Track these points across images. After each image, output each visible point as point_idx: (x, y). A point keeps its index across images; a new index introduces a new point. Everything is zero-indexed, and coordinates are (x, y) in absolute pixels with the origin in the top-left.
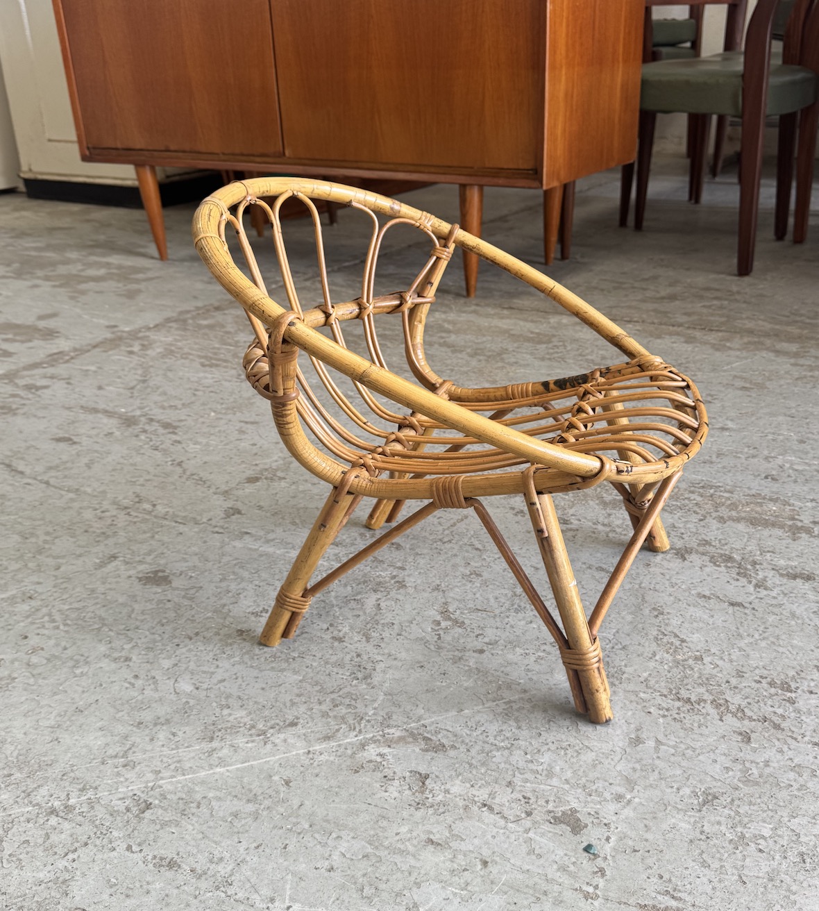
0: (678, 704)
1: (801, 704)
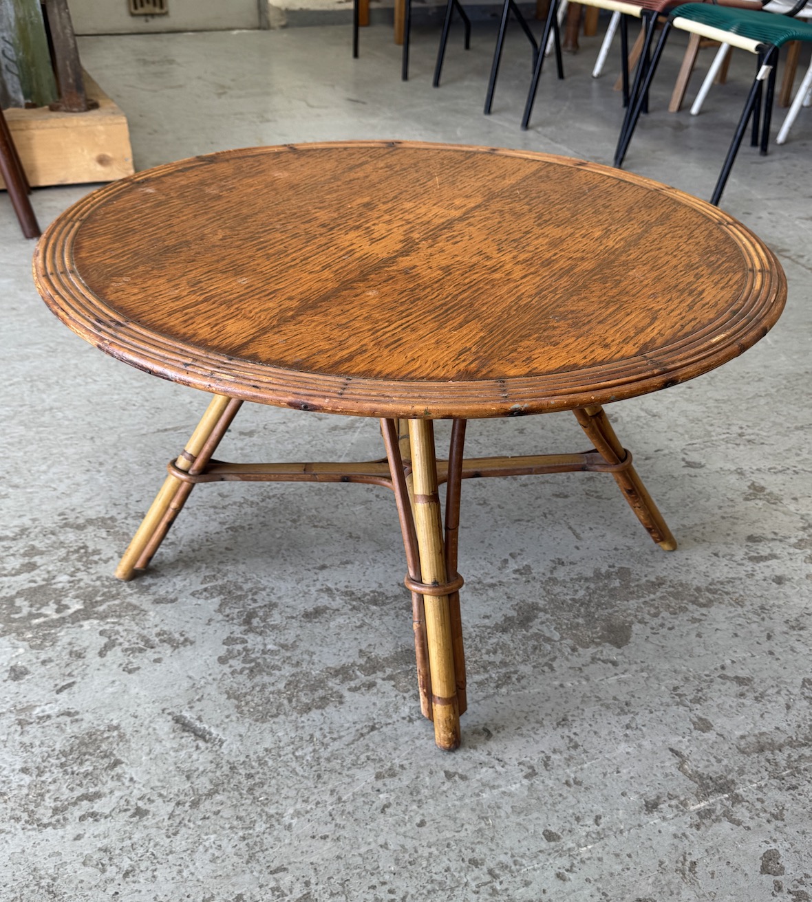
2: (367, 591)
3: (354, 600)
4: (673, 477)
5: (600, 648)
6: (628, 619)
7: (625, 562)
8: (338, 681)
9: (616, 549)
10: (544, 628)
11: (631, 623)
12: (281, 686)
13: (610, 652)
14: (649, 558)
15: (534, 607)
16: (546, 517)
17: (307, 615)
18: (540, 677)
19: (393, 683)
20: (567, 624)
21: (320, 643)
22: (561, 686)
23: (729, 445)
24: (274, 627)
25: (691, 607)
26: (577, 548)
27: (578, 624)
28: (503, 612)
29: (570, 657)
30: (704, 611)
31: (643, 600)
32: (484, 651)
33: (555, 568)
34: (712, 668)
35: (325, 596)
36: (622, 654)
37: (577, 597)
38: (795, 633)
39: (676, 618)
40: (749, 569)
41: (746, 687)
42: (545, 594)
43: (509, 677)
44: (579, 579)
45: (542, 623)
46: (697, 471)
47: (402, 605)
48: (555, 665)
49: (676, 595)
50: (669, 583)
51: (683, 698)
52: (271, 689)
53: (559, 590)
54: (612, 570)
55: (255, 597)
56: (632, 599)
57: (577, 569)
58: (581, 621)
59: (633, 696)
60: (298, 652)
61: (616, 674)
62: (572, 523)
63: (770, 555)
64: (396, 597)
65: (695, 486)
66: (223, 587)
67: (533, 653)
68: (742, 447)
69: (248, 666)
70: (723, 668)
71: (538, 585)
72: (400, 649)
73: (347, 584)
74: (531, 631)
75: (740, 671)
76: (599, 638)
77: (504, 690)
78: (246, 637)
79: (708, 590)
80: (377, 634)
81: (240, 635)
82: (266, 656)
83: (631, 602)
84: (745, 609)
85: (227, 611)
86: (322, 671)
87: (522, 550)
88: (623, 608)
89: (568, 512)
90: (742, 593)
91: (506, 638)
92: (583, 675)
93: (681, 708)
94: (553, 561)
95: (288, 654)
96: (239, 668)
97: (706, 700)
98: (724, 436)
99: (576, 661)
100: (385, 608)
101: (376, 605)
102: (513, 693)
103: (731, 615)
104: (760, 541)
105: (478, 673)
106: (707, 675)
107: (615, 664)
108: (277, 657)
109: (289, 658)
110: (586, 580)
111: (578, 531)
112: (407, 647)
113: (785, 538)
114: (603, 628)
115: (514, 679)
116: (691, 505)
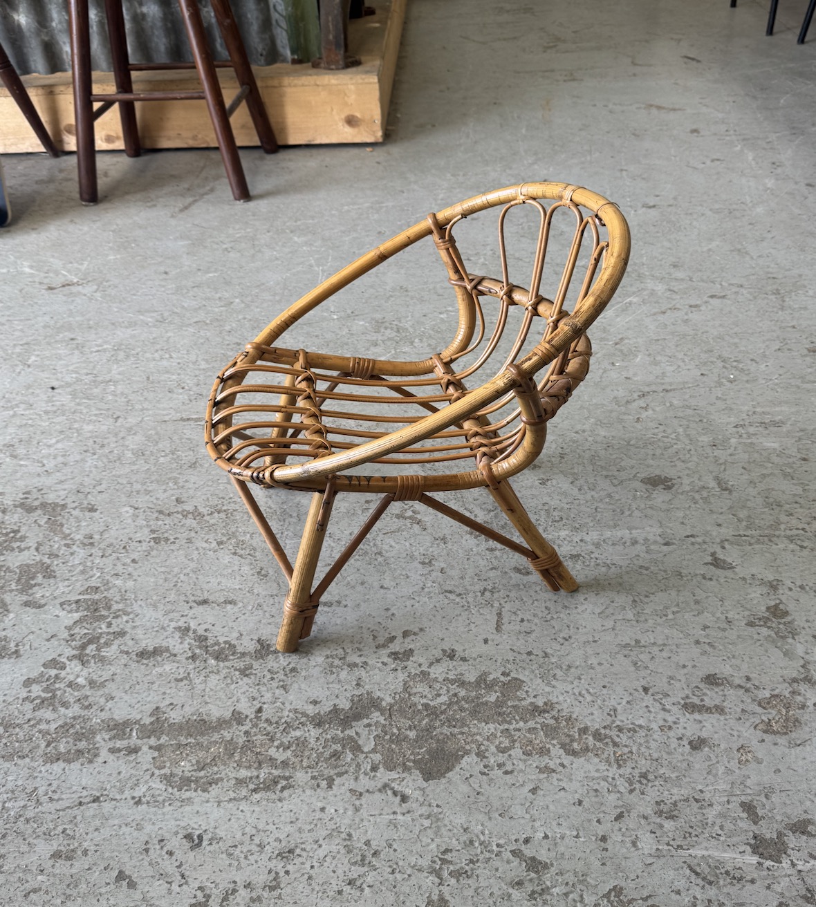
0: (225, 508)
1: (146, 531)
2: (221, 640)
3: (200, 647)
4: (680, 574)
5: (405, 775)
6: (468, 747)
7: (527, 673)
8: (107, 737)
9: (529, 653)
10: (364, 732)
11: (467, 753)
12: (53, 726)
13: (412, 783)
14: (559, 673)
15: (375, 704)
16: (483, 594)
17: (143, 654)
18: (308, 792)
19: (156, 754)
20: (393, 734)
21: (127, 688)
22: (323, 809)
23: (792, 546)
24: (102, 660)
25: (557, 751)
26: (486, 641)
27: (407, 737)
28: (337, 702)
29: (362, 777)
30: (567, 760)
31: (506, 726)
32: (276, 744)
33: (438, 661)
34: (514, 838)
35: (177, 635)
36: (423, 790)
37: (432, 704)
38: (658, 820)
39: (525, 761)
40: (670, 719)
41: (533, 875)
42: (400, 689)
43: (276, 783)
44: (452, 682)
45: (369, 725)
46: (719, 572)
47: (241, 665)
48: (338, 781)
49: (550, 731)
50: (554, 713)
51: (445, 867)
52: (43, 726)
53: (421, 690)
54: (502, 678)
55: (114, 621)
56: (494, 723)
57: (463, 667)
58: (412, 734)
59: (390, 846)
60: (101, 692)
61: (394, 813)
62: (507, 607)
63: (716, 706)
64: (243, 654)
65: (698, 591)
66: (96, 602)
67: (326, 760)
68: (805, 552)
69: (43, 695)
70: (527, 841)
71: (402, 676)
72: (195, 717)
73: (210, 627)
74: (347, 732)
75: (544, 852)
76: (414, 762)
77: (257, 796)
78: (68, 663)
79: (597, 735)
80: (189, 693)
81: (64, 660)
82: (68, 690)
83: (491, 726)
84: (621, 771)
85: (77, 630)
86: (102, 721)
87: (421, 630)
88: (475, 730)
89: (512, 594)
90: (634, 749)
91: (314, 732)
92: (357, 803)
93: (433, 878)
94: (444, 651)
95: (88, 693)
96: (33, 695)
97: (468, 877)
98: (795, 532)
99: (364, 783)
100: (221, 664)
101: (217, 658)
102: (264, 802)
103: (597, 775)
104: (717, 685)
105: (249, 767)
106: (498, 845)
107: (404, 799)
108: (76, 694)
109: (87, 697)
110: (463, 684)
111: (505, 620)
112: (204, 717)
113: (757, 688)
114: (428, 752)
115: (279, 786)
116: (671, 616)
